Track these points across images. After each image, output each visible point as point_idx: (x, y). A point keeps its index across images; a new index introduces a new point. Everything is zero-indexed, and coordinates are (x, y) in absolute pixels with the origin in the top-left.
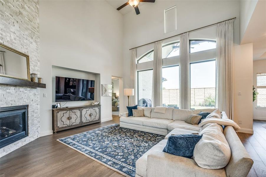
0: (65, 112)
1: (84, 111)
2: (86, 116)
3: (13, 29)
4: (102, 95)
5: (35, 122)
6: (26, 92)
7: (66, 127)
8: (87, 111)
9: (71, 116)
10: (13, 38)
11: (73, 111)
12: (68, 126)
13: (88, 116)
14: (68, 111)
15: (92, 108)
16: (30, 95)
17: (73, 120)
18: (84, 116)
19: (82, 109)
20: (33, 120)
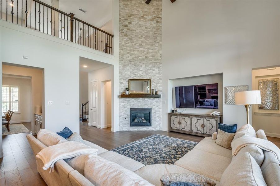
0: (176, 117)
1: (194, 120)
2: (197, 125)
3: (141, 69)
4: (226, 102)
5: (157, 119)
6: (150, 100)
7: (176, 130)
8: (198, 121)
9: (181, 121)
10: (141, 73)
11: (183, 117)
12: (178, 130)
13: (199, 126)
14: (178, 116)
15: (205, 118)
16: (152, 102)
17: (183, 126)
18: (194, 126)
19: (192, 117)
20: (155, 118)
